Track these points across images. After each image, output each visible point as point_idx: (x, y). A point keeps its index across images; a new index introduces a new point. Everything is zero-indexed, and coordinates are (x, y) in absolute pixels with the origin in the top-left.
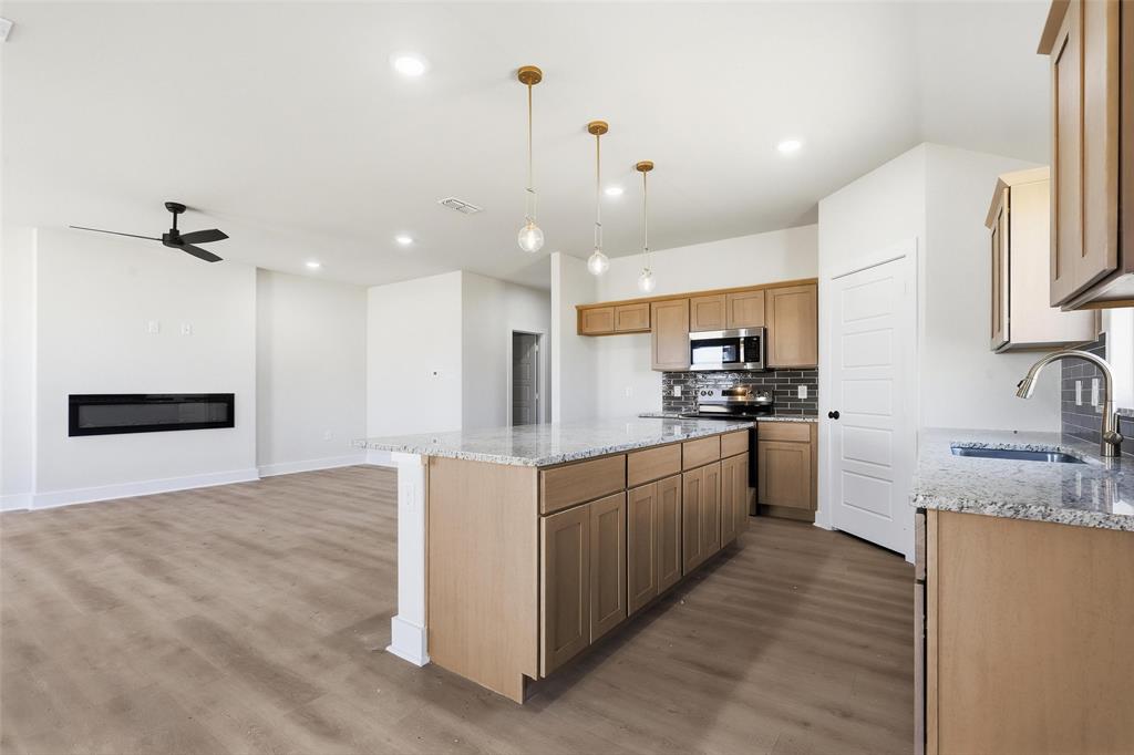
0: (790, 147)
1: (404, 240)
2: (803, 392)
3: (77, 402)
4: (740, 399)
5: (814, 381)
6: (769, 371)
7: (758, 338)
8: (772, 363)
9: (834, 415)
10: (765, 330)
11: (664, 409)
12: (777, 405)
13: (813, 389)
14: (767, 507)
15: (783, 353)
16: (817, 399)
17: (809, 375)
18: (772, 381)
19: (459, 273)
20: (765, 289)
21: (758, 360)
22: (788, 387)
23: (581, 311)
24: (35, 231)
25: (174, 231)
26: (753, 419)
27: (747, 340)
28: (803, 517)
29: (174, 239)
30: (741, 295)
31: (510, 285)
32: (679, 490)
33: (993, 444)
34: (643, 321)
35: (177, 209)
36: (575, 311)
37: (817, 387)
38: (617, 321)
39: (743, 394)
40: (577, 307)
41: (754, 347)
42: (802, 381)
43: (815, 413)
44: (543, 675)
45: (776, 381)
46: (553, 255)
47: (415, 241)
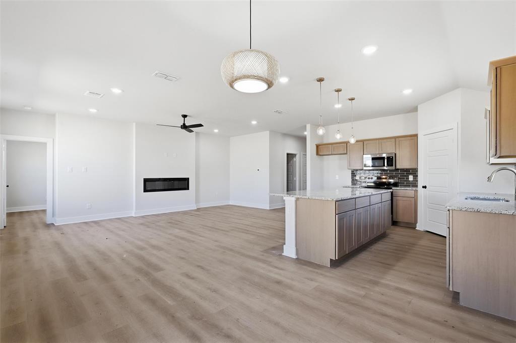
0: (407, 92)
1: (254, 122)
2: (411, 178)
3: (146, 181)
4: (384, 180)
5: (416, 174)
6: (397, 170)
7: (393, 157)
8: (398, 167)
9: (425, 187)
10: (395, 154)
11: (352, 184)
12: (400, 183)
13: (416, 176)
14: (397, 222)
15: (402, 163)
16: (417, 181)
17: (414, 172)
18: (398, 174)
19: (268, 132)
20: (395, 138)
21: (392, 166)
22: (405, 176)
23: (317, 146)
24: (134, 124)
25: (184, 124)
26: (391, 189)
27: (388, 158)
28: (412, 226)
29: (184, 127)
30: (385, 140)
31: (286, 135)
32: (369, 212)
33: (481, 197)
34: (344, 150)
35: (185, 116)
36: (315, 146)
37: (417, 176)
38: (333, 150)
39: (386, 178)
40: (316, 145)
41: (391, 161)
42: (411, 174)
43: (417, 186)
44: (337, 258)
45: (400, 174)
46: (307, 125)
47: (258, 122)
